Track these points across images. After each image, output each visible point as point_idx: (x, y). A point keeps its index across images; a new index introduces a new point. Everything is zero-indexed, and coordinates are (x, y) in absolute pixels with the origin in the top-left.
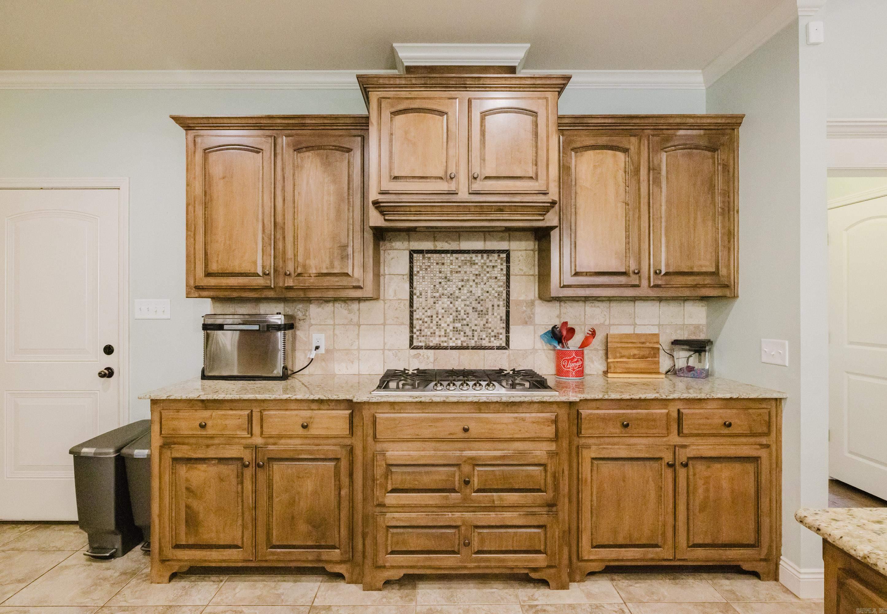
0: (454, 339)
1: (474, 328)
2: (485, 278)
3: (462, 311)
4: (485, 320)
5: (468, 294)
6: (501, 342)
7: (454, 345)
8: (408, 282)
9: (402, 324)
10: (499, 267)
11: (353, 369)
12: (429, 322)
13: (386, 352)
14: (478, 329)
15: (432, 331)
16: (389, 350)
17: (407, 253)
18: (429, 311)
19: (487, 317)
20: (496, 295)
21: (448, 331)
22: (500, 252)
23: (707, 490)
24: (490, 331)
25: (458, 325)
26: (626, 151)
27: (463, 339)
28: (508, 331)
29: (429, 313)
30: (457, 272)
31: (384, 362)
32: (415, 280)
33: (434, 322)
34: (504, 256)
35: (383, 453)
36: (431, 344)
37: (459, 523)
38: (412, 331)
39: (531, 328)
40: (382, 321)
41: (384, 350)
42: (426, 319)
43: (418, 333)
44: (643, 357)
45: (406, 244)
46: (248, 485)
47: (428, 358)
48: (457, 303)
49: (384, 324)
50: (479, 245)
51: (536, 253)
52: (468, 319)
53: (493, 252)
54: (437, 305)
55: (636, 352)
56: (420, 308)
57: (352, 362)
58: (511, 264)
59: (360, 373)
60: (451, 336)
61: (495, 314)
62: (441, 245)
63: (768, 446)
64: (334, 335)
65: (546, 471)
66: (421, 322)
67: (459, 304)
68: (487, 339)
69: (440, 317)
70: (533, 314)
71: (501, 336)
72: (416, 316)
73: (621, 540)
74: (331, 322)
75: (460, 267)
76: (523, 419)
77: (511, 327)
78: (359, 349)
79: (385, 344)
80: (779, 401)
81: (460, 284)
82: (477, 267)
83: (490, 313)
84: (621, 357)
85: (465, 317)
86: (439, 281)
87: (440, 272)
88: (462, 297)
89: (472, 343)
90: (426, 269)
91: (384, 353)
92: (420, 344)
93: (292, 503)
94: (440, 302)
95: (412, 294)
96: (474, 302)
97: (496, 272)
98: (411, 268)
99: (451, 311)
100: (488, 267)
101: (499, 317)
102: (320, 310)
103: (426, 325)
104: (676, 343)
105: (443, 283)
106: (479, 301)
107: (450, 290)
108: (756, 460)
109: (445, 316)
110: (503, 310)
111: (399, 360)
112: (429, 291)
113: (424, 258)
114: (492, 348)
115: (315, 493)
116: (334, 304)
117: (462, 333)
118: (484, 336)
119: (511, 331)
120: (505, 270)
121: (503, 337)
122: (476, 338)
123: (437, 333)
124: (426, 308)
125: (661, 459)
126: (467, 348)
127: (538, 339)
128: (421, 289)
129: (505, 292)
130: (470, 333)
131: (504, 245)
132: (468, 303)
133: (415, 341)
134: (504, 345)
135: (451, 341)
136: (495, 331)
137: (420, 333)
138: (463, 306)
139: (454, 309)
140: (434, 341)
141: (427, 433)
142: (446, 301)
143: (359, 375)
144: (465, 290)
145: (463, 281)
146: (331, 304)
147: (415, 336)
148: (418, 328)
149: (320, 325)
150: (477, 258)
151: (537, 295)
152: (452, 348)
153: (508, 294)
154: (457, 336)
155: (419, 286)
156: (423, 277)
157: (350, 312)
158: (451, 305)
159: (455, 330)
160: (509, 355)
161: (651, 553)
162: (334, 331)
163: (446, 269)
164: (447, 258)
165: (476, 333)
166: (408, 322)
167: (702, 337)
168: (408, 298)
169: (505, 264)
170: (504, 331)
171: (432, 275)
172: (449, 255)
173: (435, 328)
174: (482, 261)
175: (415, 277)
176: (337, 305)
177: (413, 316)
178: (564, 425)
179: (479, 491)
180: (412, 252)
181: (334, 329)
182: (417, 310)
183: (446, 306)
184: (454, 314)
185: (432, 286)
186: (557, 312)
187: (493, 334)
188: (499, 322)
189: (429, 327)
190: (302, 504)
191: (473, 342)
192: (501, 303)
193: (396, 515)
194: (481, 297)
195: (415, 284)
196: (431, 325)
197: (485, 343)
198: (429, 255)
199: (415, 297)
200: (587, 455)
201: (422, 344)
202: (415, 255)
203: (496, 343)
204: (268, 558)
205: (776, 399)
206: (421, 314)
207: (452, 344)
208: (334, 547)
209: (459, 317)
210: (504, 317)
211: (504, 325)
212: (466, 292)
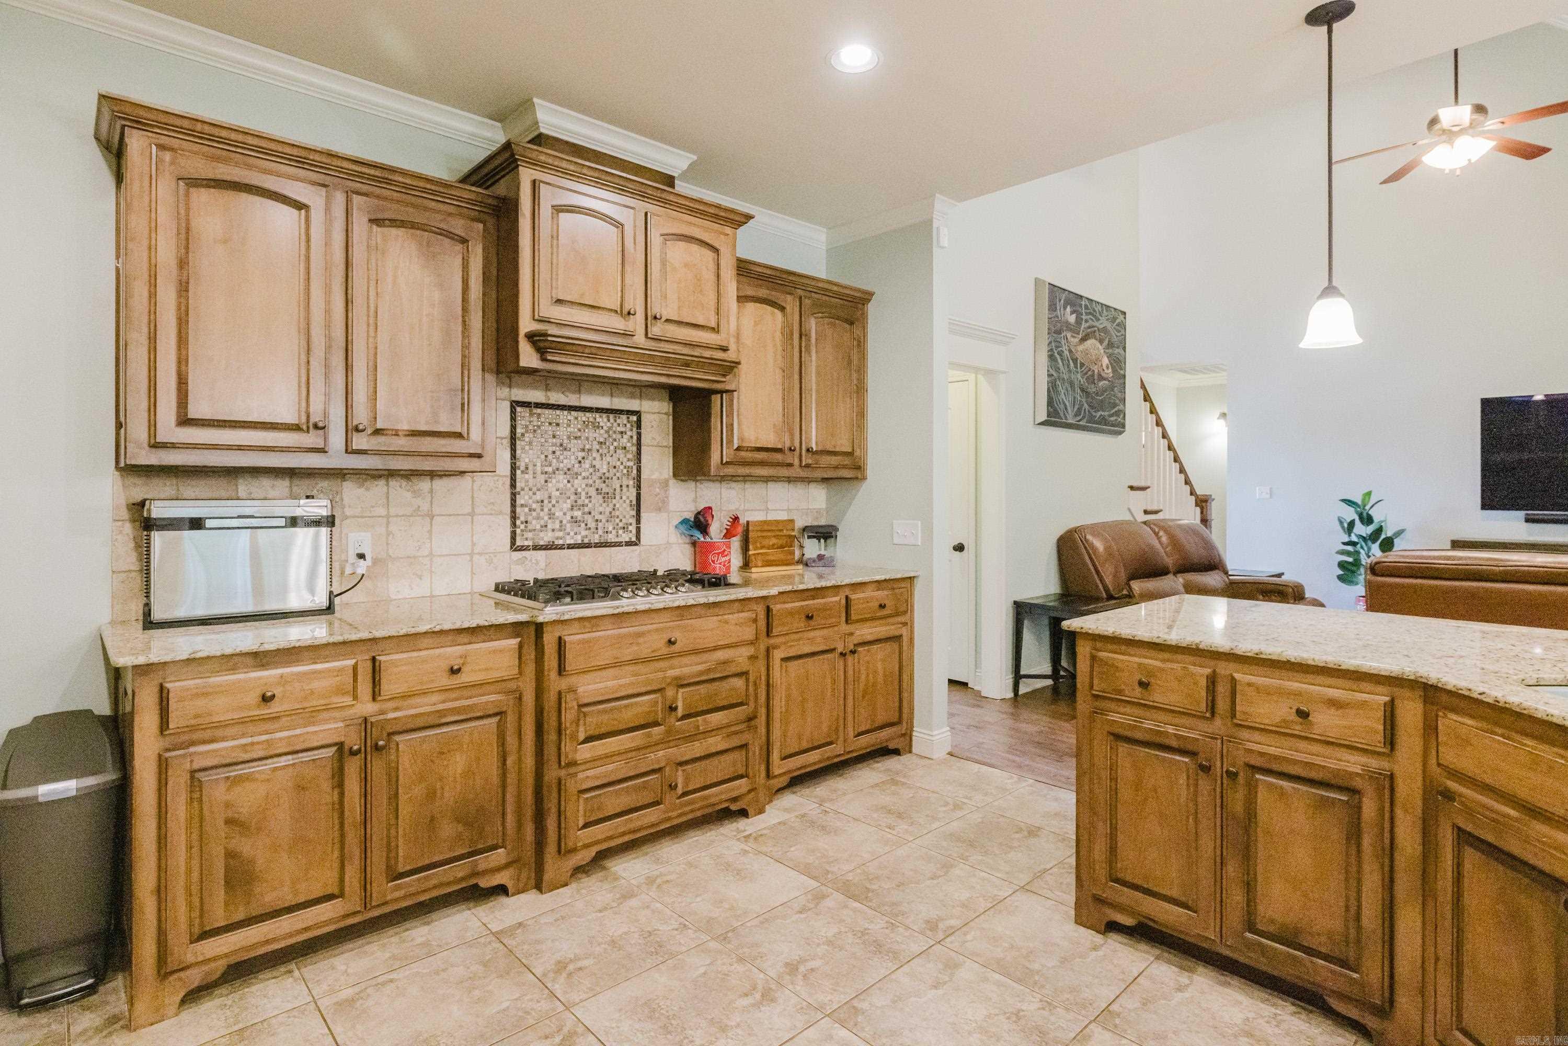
0: (572, 534)
1: (598, 517)
2: (612, 448)
3: (583, 494)
4: (611, 506)
5: (591, 470)
6: (631, 535)
7: (572, 542)
8: (509, 449)
9: (501, 513)
10: (629, 433)
11: (422, 588)
12: (538, 510)
13: (476, 557)
14: (603, 518)
15: (542, 523)
16: (480, 554)
17: (508, 404)
18: (538, 493)
19: (614, 501)
20: (625, 471)
21: (564, 522)
22: (630, 413)
23: (868, 675)
24: (617, 521)
25: (578, 514)
26: (782, 309)
27: (584, 533)
28: (638, 521)
29: (538, 497)
30: (576, 438)
31: (473, 573)
32: (518, 447)
33: (546, 510)
34: (635, 418)
35: (573, 690)
36: (542, 543)
37: (662, 765)
38: (514, 524)
39: (665, 515)
40: (468, 509)
41: (471, 555)
42: (534, 506)
43: (522, 527)
44: (782, 547)
45: (506, 390)
46: (353, 786)
47: (537, 563)
48: (576, 481)
49: (472, 514)
50: (604, 401)
51: (671, 417)
52: (590, 505)
53: (620, 412)
54: (550, 485)
55: (774, 541)
56: (527, 489)
57: (420, 577)
58: (643, 431)
59: (434, 594)
60: (568, 530)
61: (624, 498)
62: (556, 397)
63: (905, 624)
64: (389, 533)
65: (747, 680)
66: (527, 510)
67: (579, 483)
68: (614, 532)
69: (554, 502)
70: (667, 497)
71: (630, 528)
72: (520, 501)
73: (805, 745)
74: (383, 512)
75: (580, 430)
76: (726, 622)
77: (642, 514)
78: (431, 555)
79: (473, 544)
80: (911, 579)
81: (581, 454)
82: (602, 431)
83: (618, 497)
84: (762, 547)
85: (587, 501)
86: (551, 449)
87: (554, 437)
88: (583, 474)
89: (596, 539)
90: (535, 431)
91: (471, 560)
92: (526, 543)
93: (431, 795)
94: (554, 481)
95: (514, 468)
96: (598, 481)
97: (624, 441)
98: (513, 428)
99: (568, 494)
100: (615, 432)
101: (628, 502)
102: (361, 491)
103: (534, 514)
104: (805, 529)
105: (558, 453)
106: (604, 479)
107: (566, 463)
108: (897, 638)
109: (561, 502)
110: (634, 492)
111: (496, 569)
112: (539, 464)
113: (531, 414)
114: (619, 544)
115: (468, 773)
116: (387, 481)
117: (583, 525)
118: (610, 529)
119: (642, 521)
120: (635, 437)
121: (633, 528)
122: (600, 532)
123: (549, 526)
124: (534, 489)
125: (834, 649)
126: (588, 546)
127: (672, 529)
128: (527, 460)
129: (635, 467)
130: (592, 525)
131: (633, 404)
132: (591, 482)
133: (518, 538)
134: (634, 539)
135: (568, 537)
136: (624, 520)
137: (526, 527)
138: (584, 486)
139: (573, 490)
140: (546, 538)
141: (627, 653)
142: (560, 480)
143: (432, 596)
144: (587, 465)
145: (583, 450)
146: (382, 482)
147: (518, 531)
148: (522, 518)
149: (362, 517)
150: (602, 419)
151: (671, 474)
152: (571, 547)
153: (639, 470)
154: (576, 529)
155: (524, 458)
156: (530, 443)
157: (417, 494)
158: (569, 485)
159: (574, 520)
160: (640, 555)
161: (828, 751)
162: (387, 527)
163: (562, 432)
164: (564, 416)
165: (600, 524)
166: (507, 509)
167: (823, 522)
168: (508, 473)
169: (635, 429)
170: (633, 521)
171: (543, 440)
172: (566, 413)
173: (546, 518)
174: (609, 424)
175: (518, 442)
176: (393, 483)
177: (515, 501)
178: (762, 623)
179: (685, 717)
180: (515, 404)
181: (388, 523)
182: (522, 493)
183: (561, 485)
184: (573, 497)
185: (543, 457)
186: (693, 495)
187: (621, 525)
188: (628, 509)
189: (538, 518)
190: (446, 795)
191: (597, 536)
192: (631, 483)
193: (590, 773)
194: (607, 475)
195: (518, 452)
196: (542, 514)
197: (611, 538)
198: (539, 411)
199: (518, 472)
200: (778, 655)
201: (530, 543)
202: (519, 409)
203: (625, 537)
204: (389, 898)
205: (910, 578)
206: (527, 497)
207: (570, 541)
208: (494, 847)
209: (580, 502)
210: (634, 502)
211: (634, 513)
212: (587, 466)
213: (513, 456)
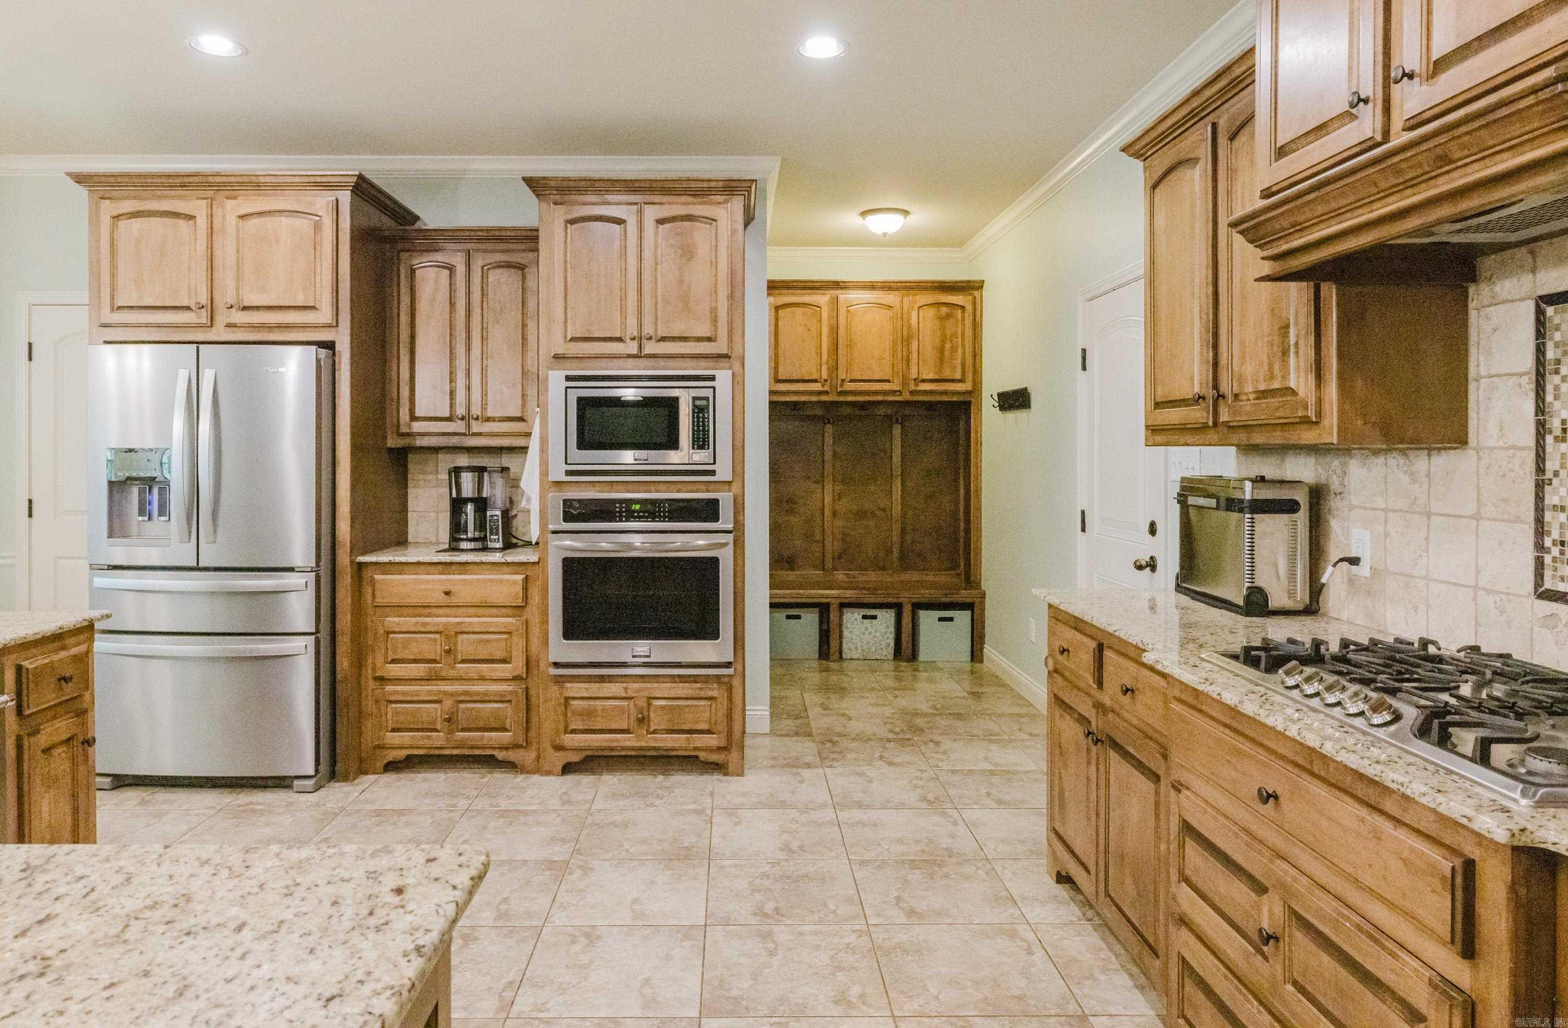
8: (1532, 395)
9: (1518, 519)
13: (1481, 596)
16: (1487, 590)
17: (1530, 306)
31: (1477, 623)
32: (1549, 388)
38: (1540, 546)
41: (1476, 589)
43: (1555, 551)
45: (1527, 278)
49: (1477, 517)
66: (1562, 517)
72: (1551, 497)
79: (1478, 571)
91: (1475, 599)
92: (1562, 586)
95: (1541, 431)
98: (1540, 351)
111: (1507, 626)
133: (1548, 573)
137: (1562, 553)
147: (1548, 559)
148: (1555, 535)
155: (1559, 410)
166: (1530, 516)
168: (1532, 443)
175: (1548, 377)
177: (1542, 499)
180: (1543, 301)
182: (1555, 482)
195: (1549, 398)
199: (1549, 439)
201: (1565, 587)
202: (1550, 311)
213: (1541, 408)
